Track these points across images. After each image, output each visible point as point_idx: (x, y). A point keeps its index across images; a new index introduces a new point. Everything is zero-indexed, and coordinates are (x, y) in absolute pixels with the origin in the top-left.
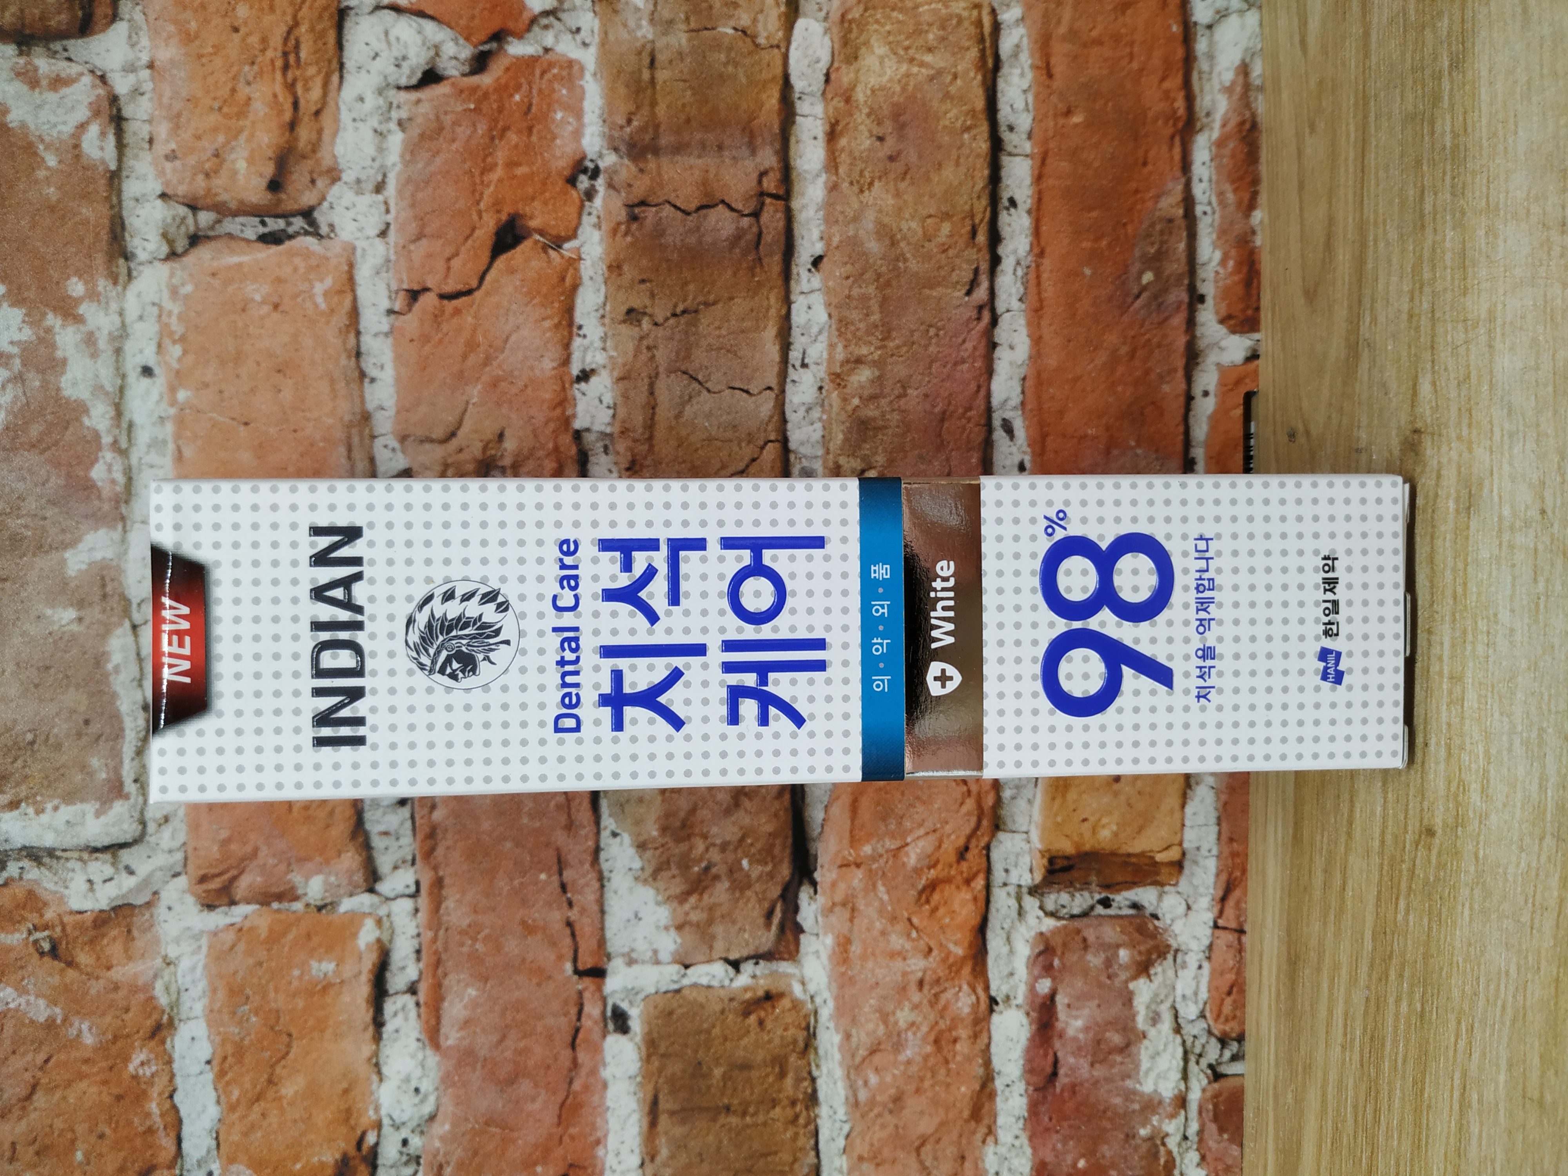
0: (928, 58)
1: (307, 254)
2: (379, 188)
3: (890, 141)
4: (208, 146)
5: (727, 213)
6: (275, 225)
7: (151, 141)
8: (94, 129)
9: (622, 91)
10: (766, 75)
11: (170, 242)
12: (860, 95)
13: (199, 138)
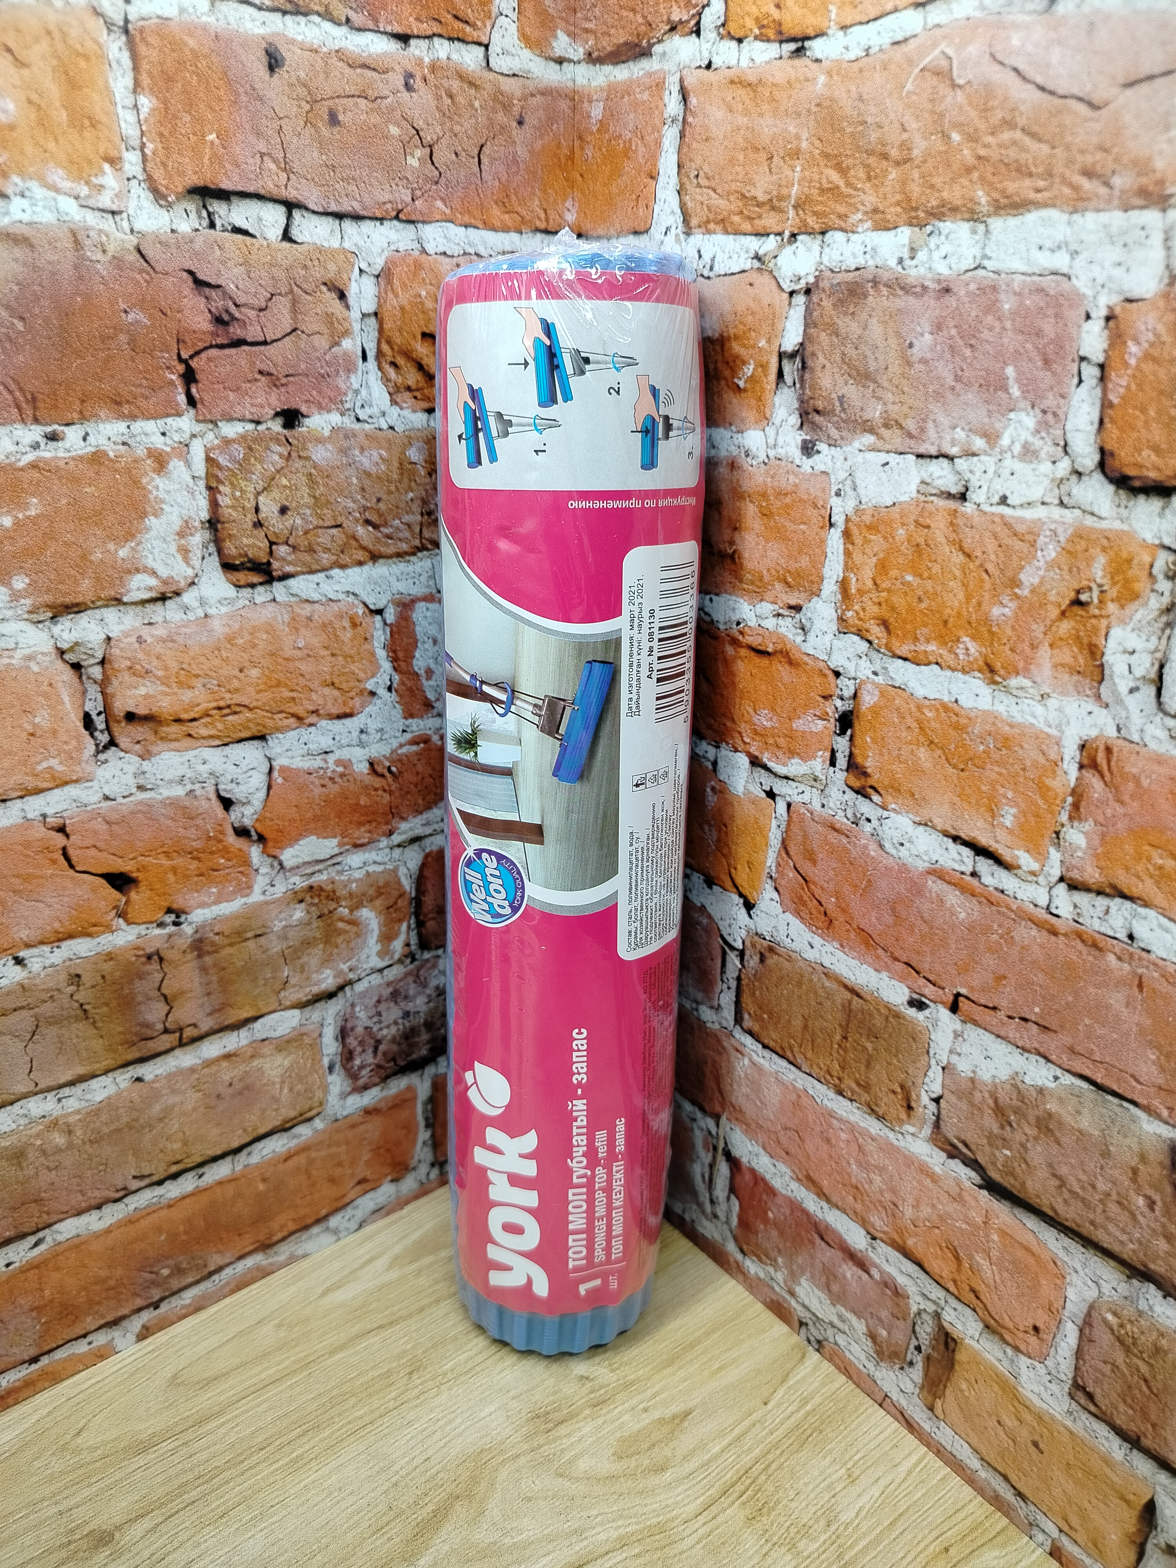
0: (286, 1091)
1: (80, 749)
2: (141, 788)
3: (230, 1091)
4: (154, 665)
5: (164, 1013)
6: (100, 723)
7: (150, 624)
8: (153, 582)
9: (237, 924)
10: (261, 1004)
11: (71, 649)
12: (256, 1063)
13: (158, 658)
